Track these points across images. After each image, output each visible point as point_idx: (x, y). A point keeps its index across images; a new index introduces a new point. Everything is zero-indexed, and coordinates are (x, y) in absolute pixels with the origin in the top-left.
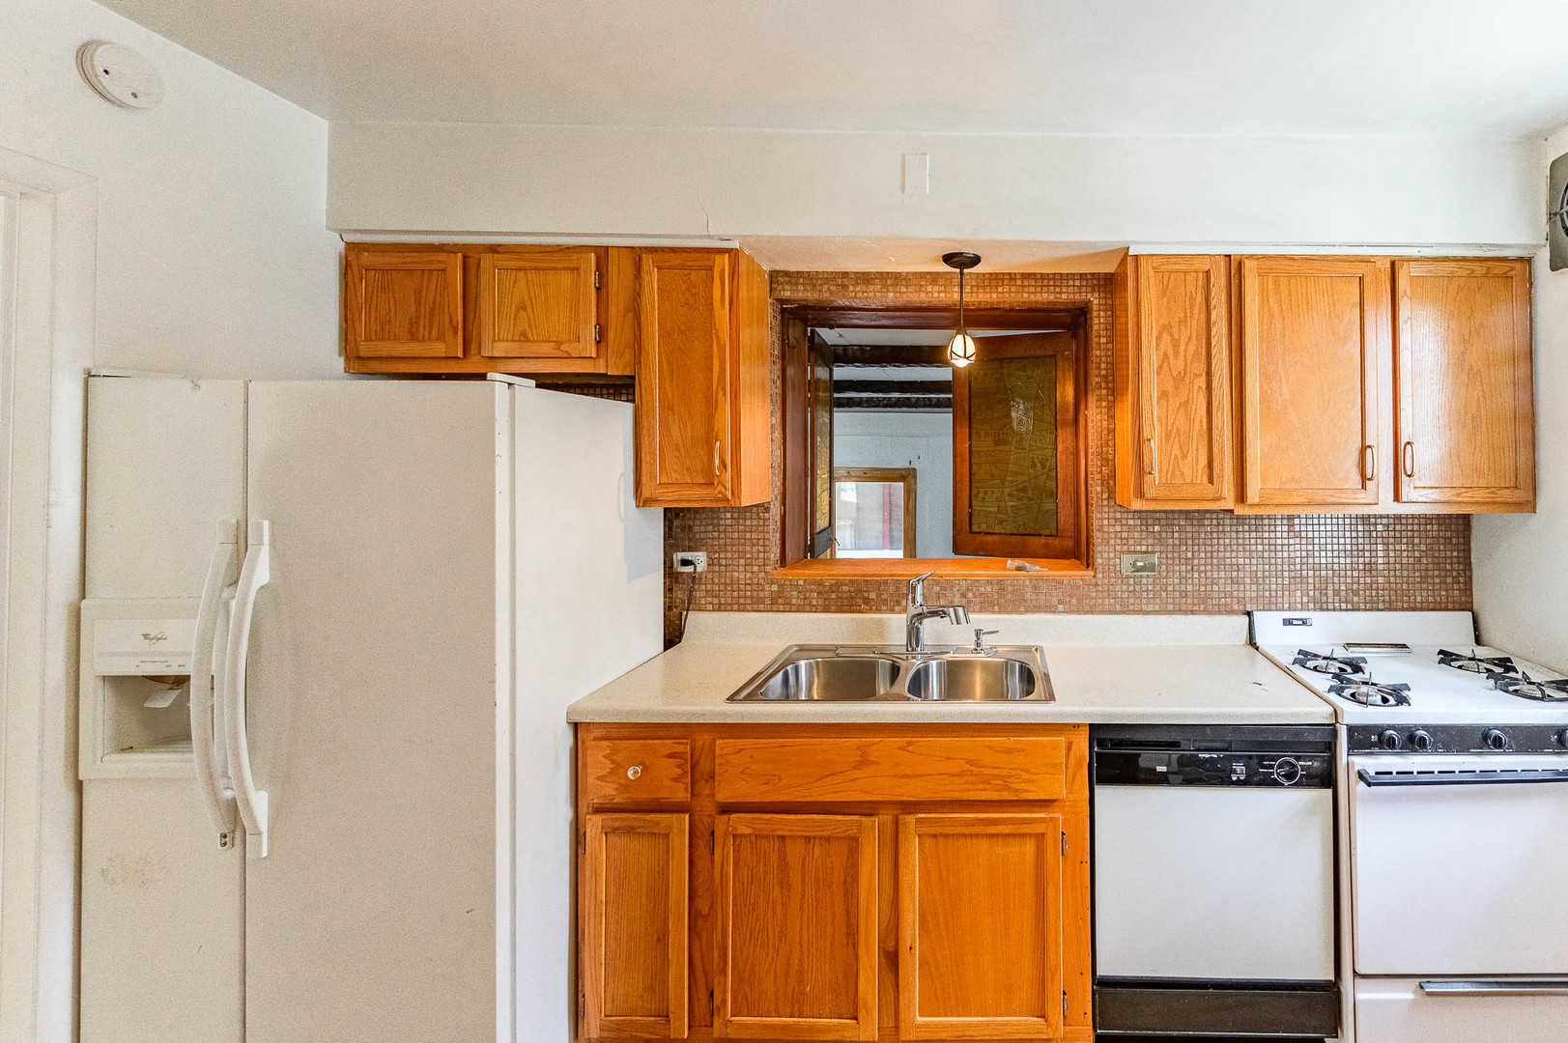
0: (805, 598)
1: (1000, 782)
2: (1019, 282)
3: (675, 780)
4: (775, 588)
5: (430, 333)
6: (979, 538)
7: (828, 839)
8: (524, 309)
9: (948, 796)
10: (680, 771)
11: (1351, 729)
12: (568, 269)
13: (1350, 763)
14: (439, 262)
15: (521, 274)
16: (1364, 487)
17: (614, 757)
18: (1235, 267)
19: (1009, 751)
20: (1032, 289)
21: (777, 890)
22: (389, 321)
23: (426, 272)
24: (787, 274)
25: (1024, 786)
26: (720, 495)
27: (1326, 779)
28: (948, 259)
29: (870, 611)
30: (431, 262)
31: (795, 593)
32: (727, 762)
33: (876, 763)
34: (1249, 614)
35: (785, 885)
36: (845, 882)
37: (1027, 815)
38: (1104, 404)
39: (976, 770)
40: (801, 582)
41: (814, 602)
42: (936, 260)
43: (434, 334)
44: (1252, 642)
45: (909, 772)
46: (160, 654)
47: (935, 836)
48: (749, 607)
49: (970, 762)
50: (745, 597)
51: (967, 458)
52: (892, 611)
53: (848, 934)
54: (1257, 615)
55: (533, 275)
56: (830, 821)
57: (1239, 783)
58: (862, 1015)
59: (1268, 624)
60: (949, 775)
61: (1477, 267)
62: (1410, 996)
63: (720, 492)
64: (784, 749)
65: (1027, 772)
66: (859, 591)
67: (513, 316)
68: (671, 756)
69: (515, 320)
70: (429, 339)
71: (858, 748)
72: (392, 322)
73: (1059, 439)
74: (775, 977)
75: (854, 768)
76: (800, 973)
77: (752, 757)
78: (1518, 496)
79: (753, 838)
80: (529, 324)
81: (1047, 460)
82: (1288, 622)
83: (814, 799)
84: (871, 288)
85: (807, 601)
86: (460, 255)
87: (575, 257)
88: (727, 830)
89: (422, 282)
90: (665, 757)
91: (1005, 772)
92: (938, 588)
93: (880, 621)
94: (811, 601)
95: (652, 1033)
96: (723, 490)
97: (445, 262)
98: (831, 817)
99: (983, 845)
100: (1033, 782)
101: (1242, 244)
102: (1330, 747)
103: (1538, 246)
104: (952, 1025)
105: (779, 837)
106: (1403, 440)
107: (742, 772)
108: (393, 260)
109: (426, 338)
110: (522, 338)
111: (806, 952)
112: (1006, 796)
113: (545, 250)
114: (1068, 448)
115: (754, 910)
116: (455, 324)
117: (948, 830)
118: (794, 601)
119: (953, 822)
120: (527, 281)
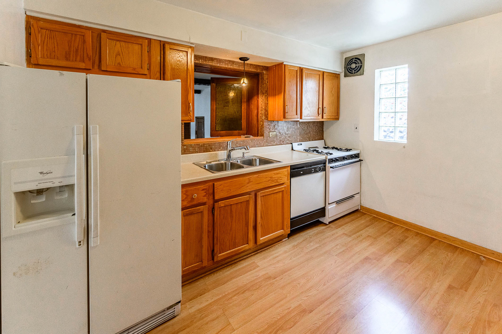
0: (194, 149)
1: (276, 181)
2: (249, 66)
3: (204, 196)
4: (185, 147)
5: (76, 58)
6: (218, 132)
7: (241, 202)
8: (119, 55)
9: (267, 186)
10: (205, 194)
11: (329, 159)
12: (138, 44)
13: (328, 165)
14: (82, 32)
15: (118, 43)
16: (318, 116)
17: (187, 194)
18: (301, 70)
19: (277, 174)
20: (252, 68)
21: (230, 218)
22: (54, 51)
23: (74, 35)
25: (280, 181)
26: (190, 119)
27: (324, 169)
28: (241, 59)
29: (212, 151)
30: (77, 32)
31: (191, 148)
32: (218, 188)
33: (252, 182)
34: (292, 144)
35: (232, 217)
36: (245, 212)
37: (280, 187)
38: (266, 97)
39: (272, 179)
42: (237, 58)
43: (78, 58)
44: (292, 149)
45: (259, 182)
46: (50, 179)
47: (263, 196)
49: (271, 178)
51: (215, 110)
52: (218, 151)
53: (246, 224)
54: (293, 144)
55: (123, 44)
56: (243, 198)
57: (313, 173)
58: (249, 242)
59: (295, 145)
60: (267, 181)
61: (334, 75)
62: (335, 205)
63: (190, 118)
64: (232, 182)
65: (281, 177)
67: (114, 57)
68: (203, 190)
69: (115, 58)
70: (76, 61)
71: (248, 179)
72: (56, 52)
73: (243, 106)
74: (229, 241)
75: (247, 184)
76: (235, 238)
77: (224, 186)
78: (337, 117)
79: (224, 207)
80: (121, 60)
81: (239, 111)
82: (299, 145)
83: (239, 193)
84: (213, 62)
86: (91, 31)
87: (141, 40)
88: (218, 206)
89: (72, 38)
90: (201, 190)
91: (277, 179)
93: (216, 153)
94: (196, 150)
95: (198, 267)
96: (191, 117)
97: (84, 33)
98: (243, 197)
99: (272, 195)
100: (282, 179)
101: (303, 65)
102: (325, 163)
103: (341, 72)
104: (267, 238)
105: (230, 205)
106: (324, 107)
107: (221, 190)
108: (57, 27)
109: (74, 60)
110: (118, 65)
111: (236, 232)
112: (277, 184)
113: (127, 36)
114: (245, 108)
115: (224, 226)
116: (89, 56)
117: (267, 194)
118: (191, 150)
119: (267, 192)
120: (121, 45)
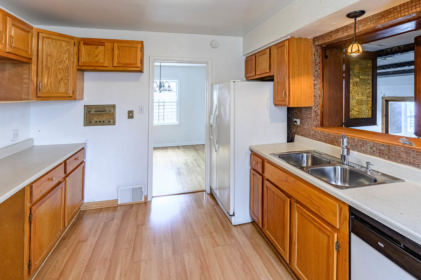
1: (317, 208)
3: (260, 167)
4: (313, 132)
7: (280, 198)
8: (261, 64)
17: (254, 158)
19: (320, 199)
23: (252, 60)
24: (317, 37)
25: (324, 214)
26: (286, 104)
28: (349, 16)
31: (318, 135)
32: (266, 168)
33: (289, 183)
35: (274, 205)
39: (311, 199)
40: (319, 132)
41: (323, 139)
47: (301, 214)
48: (308, 137)
49: (309, 195)
50: (307, 133)
55: (262, 56)
56: (280, 193)
60: (304, 196)
64: (274, 169)
65: (325, 209)
66: (335, 138)
69: (260, 66)
75: (285, 181)
76: (276, 230)
79: (270, 189)
85: (321, 138)
88: (266, 184)
91: (318, 205)
92: (361, 143)
94: (322, 138)
97: (253, 57)
99: (313, 227)
100: (326, 214)
105: (273, 191)
109: (252, 72)
110: (261, 70)
116: (254, 69)
117: (304, 214)
118: (318, 137)
119: (304, 212)
120: (261, 58)
